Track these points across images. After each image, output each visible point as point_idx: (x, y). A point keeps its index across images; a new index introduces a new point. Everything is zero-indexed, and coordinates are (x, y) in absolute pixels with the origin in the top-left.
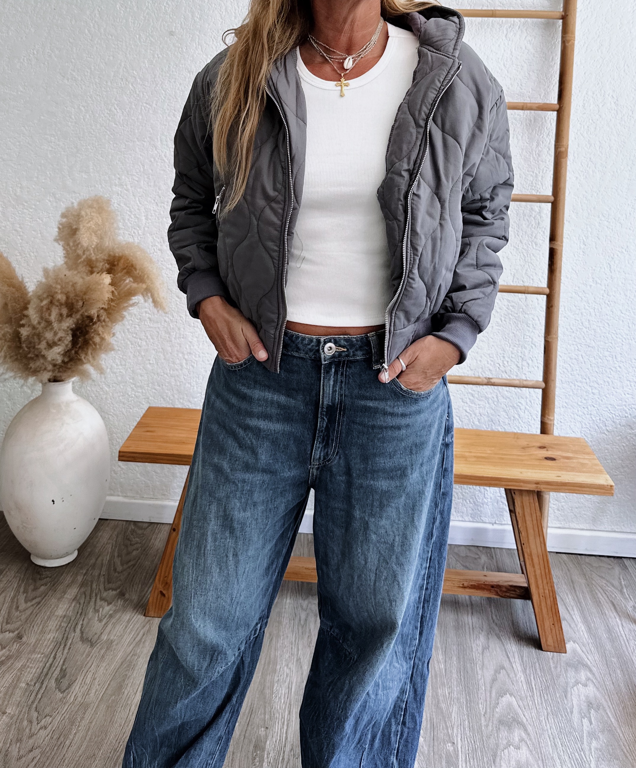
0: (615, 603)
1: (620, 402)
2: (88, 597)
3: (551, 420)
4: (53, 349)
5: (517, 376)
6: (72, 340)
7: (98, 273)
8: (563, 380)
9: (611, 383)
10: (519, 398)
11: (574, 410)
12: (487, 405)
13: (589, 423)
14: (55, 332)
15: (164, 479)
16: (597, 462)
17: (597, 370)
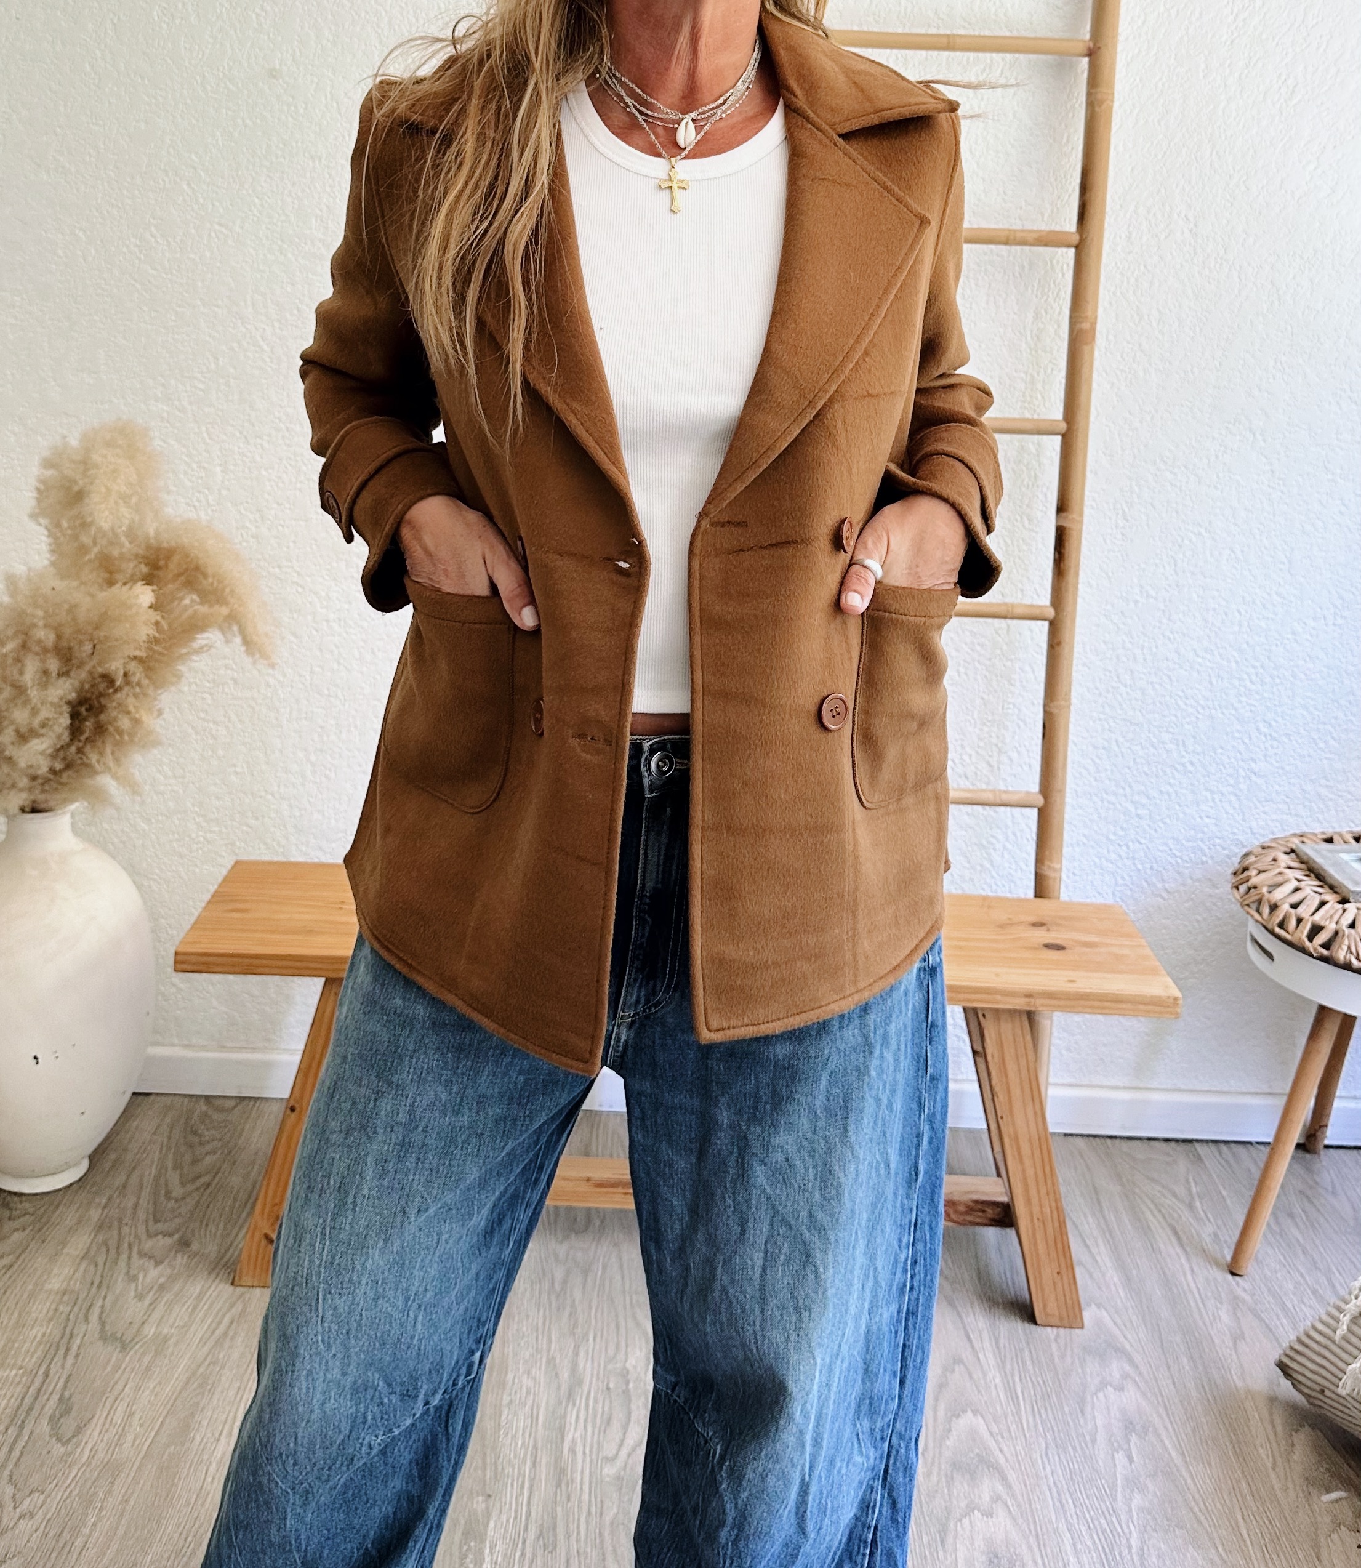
0: (1179, 1229)
1: (1192, 832)
2: (113, 1252)
3: (1055, 870)
4: (29, 745)
5: (988, 784)
6: (71, 724)
7: (125, 584)
8: (1079, 789)
10: (992, 829)
11: (1101, 850)
13: (1131, 876)
14: (32, 709)
15: (267, 1008)
16: (1148, 951)
17: (1146, 769)
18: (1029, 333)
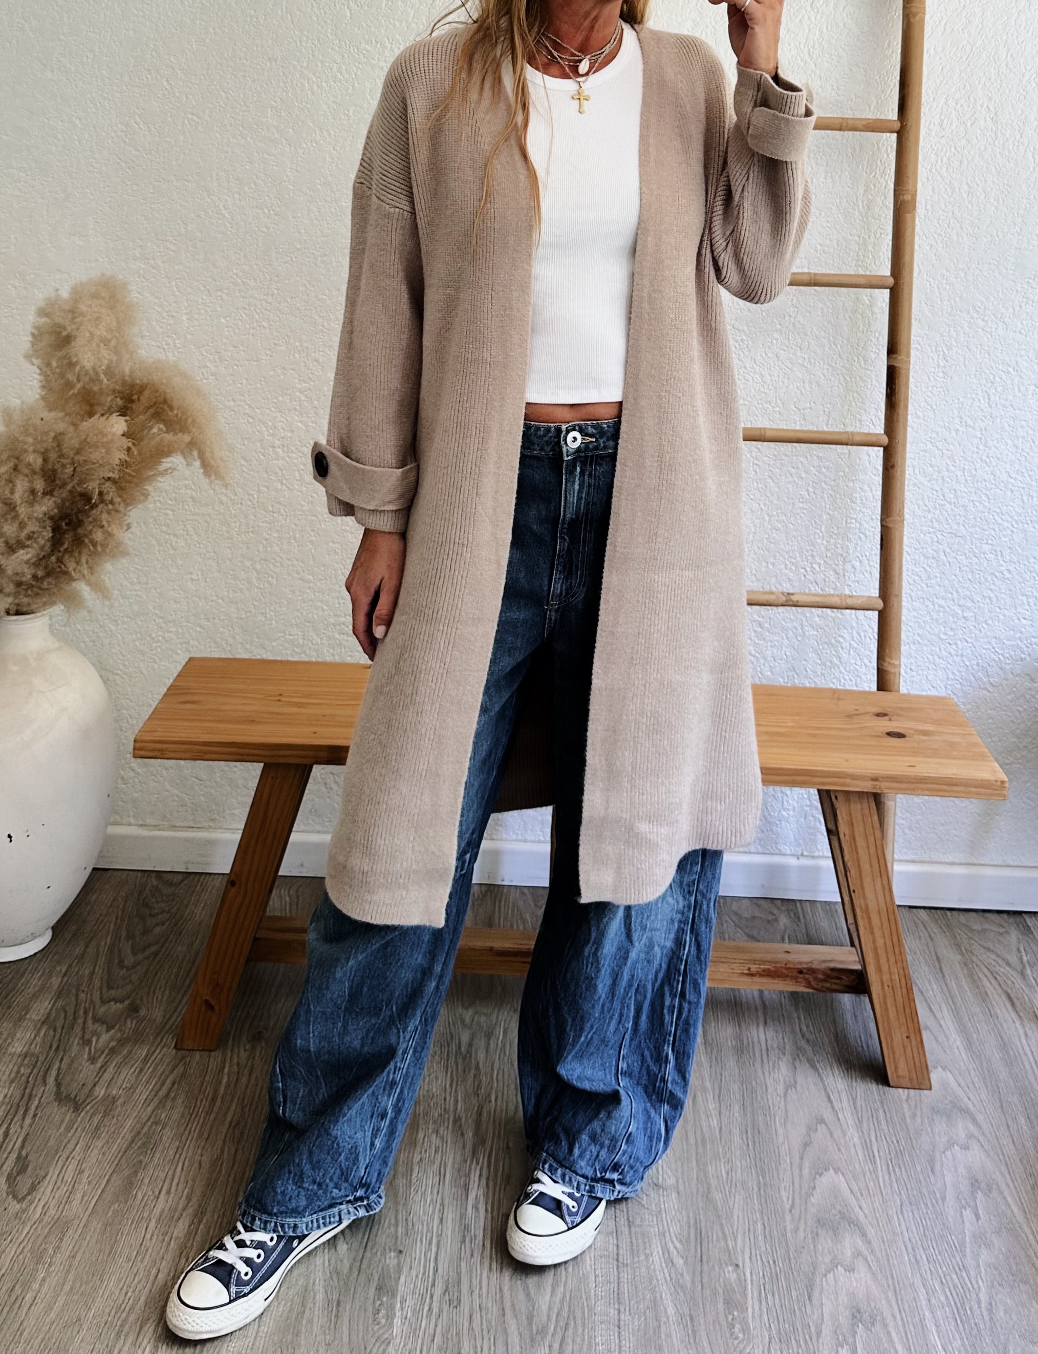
0: (1012, 995)
1: (1011, 632)
2: (70, 1017)
3: (895, 666)
4: (16, 555)
5: (835, 589)
6: (52, 537)
7: (102, 415)
8: (913, 594)
9: (994, 600)
10: (839, 629)
11: (933, 648)
12: (786, 642)
13: (960, 672)
14: (20, 523)
15: (213, 792)
16: (977, 739)
17: (970, 577)
18: (861, 204)
